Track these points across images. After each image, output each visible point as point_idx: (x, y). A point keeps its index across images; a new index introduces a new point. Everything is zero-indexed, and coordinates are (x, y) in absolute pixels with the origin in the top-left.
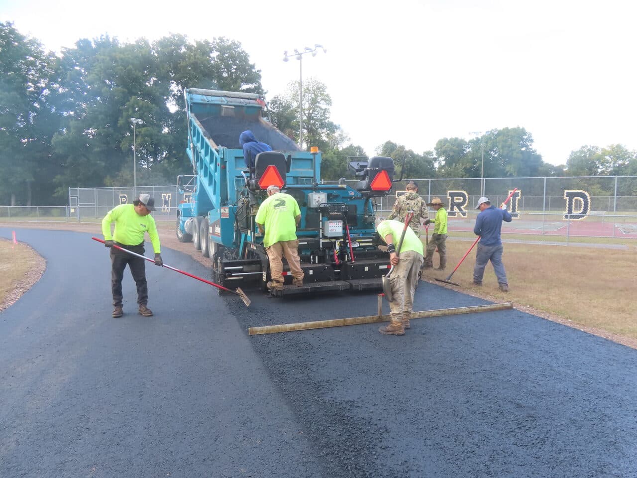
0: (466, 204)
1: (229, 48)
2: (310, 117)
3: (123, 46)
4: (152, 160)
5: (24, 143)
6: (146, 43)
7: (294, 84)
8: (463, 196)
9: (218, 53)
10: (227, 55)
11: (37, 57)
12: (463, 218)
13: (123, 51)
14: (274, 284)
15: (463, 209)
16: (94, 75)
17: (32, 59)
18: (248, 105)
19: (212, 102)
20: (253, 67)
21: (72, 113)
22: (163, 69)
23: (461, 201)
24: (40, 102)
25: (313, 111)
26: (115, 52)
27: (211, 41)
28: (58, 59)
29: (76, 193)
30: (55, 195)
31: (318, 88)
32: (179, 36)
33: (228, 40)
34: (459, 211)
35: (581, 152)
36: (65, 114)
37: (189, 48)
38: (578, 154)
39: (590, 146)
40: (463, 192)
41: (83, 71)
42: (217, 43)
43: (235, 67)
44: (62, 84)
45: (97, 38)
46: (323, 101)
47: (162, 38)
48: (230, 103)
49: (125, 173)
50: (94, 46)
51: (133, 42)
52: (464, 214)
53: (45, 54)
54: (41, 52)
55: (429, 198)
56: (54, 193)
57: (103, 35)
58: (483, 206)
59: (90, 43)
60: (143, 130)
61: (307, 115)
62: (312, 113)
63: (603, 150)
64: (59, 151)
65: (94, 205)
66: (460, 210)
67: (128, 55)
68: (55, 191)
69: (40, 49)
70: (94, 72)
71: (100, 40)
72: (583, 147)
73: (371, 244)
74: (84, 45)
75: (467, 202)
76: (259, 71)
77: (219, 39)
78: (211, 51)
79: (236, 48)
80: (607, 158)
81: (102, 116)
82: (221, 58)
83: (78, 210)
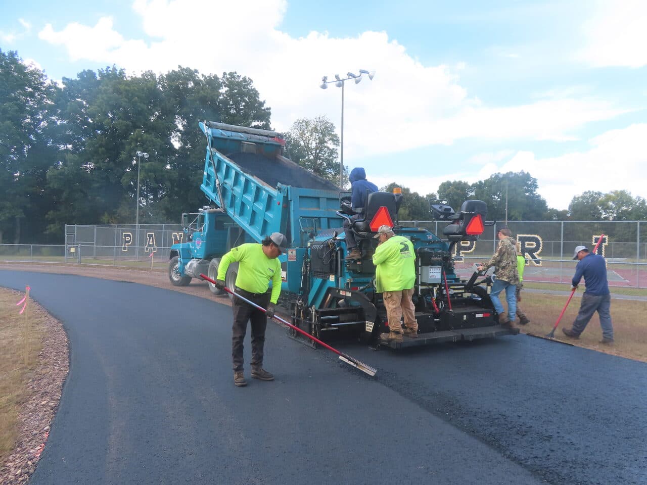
0: (540, 251)
1: (239, 84)
2: (317, 157)
3: (129, 79)
4: (152, 197)
5: (17, 177)
6: (152, 76)
7: (301, 123)
8: (537, 241)
9: (227, 89)
10: (236, 91)
11: (36, 89)
12: (538, 266)
13: (128, 84)
14: (392, 336)
15: (536, 256)
16: (96, 107)
17: (30, 90)
18: (267, 142)
19: (232, 138)
20: (262, 104)
21: (70, 146)
22: (169, 102)
23: (534, 246)
24: (37, 135)
25: (320, 151)
26: (120, 83)
27: (220, 76)
28: (59, 90)
29: (73, 230)
30: (47, 232)
31: (326, 128)
32: (188, 70)
33: (239, 77)
34: (531, 258)
35: (583, 197)
36: (62, 147)
37: (197, 83)
38: (581, 200)
39: (593, 192)
40: (536, 236)
41: (85, 103)
42: (227, 79)
43: (244, 104)
44: (62, 117)
45: (102, 69)
46: (331, 141)
47: (171, 72)
48: (250, 140)
49: (123, 211)
50: (98, 78)
51: (139, 76)
52: (538, 262)
53: (45, 85)
54: (42, 83)
55: (495, 242)
56: (46, 230)
57: (109, 67)
58: (581, 254)
59: (95, 74)
60: (147, 165)
61: (314, 155)
62: (319, 153)
63: (606, 195)
64: (54, 185)
65: (93, 244)
66: (533, 257)
67: (134, 87)
68: (47, 228)
69: (41, 80)
70: (96, 104)
71: (105, 72)
72: (585, 193)
73: (463, 291)
74: (87, 76)
75: (541, 248)
76: (269, 109)
77: (229, 75)
78: (220, 86)
79: (247, 85)
80: (611, 203)
81: (103, 149)
82: (230, 94)
83: (79, 249)
